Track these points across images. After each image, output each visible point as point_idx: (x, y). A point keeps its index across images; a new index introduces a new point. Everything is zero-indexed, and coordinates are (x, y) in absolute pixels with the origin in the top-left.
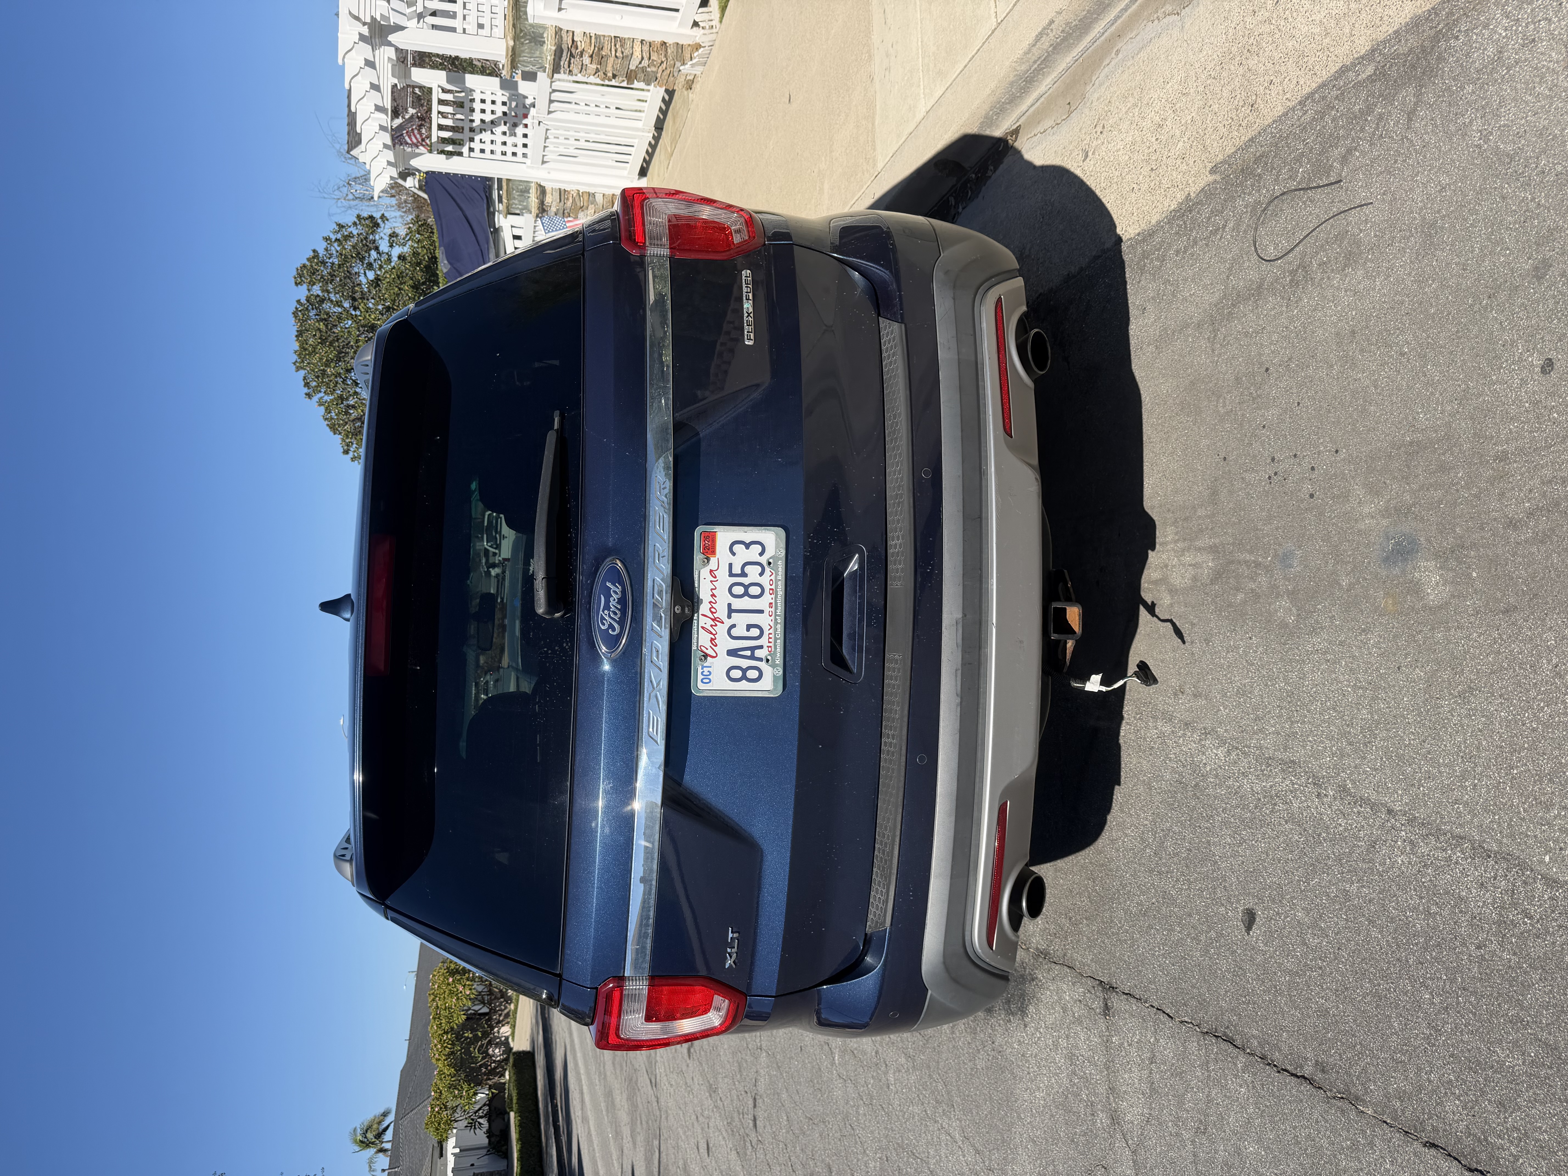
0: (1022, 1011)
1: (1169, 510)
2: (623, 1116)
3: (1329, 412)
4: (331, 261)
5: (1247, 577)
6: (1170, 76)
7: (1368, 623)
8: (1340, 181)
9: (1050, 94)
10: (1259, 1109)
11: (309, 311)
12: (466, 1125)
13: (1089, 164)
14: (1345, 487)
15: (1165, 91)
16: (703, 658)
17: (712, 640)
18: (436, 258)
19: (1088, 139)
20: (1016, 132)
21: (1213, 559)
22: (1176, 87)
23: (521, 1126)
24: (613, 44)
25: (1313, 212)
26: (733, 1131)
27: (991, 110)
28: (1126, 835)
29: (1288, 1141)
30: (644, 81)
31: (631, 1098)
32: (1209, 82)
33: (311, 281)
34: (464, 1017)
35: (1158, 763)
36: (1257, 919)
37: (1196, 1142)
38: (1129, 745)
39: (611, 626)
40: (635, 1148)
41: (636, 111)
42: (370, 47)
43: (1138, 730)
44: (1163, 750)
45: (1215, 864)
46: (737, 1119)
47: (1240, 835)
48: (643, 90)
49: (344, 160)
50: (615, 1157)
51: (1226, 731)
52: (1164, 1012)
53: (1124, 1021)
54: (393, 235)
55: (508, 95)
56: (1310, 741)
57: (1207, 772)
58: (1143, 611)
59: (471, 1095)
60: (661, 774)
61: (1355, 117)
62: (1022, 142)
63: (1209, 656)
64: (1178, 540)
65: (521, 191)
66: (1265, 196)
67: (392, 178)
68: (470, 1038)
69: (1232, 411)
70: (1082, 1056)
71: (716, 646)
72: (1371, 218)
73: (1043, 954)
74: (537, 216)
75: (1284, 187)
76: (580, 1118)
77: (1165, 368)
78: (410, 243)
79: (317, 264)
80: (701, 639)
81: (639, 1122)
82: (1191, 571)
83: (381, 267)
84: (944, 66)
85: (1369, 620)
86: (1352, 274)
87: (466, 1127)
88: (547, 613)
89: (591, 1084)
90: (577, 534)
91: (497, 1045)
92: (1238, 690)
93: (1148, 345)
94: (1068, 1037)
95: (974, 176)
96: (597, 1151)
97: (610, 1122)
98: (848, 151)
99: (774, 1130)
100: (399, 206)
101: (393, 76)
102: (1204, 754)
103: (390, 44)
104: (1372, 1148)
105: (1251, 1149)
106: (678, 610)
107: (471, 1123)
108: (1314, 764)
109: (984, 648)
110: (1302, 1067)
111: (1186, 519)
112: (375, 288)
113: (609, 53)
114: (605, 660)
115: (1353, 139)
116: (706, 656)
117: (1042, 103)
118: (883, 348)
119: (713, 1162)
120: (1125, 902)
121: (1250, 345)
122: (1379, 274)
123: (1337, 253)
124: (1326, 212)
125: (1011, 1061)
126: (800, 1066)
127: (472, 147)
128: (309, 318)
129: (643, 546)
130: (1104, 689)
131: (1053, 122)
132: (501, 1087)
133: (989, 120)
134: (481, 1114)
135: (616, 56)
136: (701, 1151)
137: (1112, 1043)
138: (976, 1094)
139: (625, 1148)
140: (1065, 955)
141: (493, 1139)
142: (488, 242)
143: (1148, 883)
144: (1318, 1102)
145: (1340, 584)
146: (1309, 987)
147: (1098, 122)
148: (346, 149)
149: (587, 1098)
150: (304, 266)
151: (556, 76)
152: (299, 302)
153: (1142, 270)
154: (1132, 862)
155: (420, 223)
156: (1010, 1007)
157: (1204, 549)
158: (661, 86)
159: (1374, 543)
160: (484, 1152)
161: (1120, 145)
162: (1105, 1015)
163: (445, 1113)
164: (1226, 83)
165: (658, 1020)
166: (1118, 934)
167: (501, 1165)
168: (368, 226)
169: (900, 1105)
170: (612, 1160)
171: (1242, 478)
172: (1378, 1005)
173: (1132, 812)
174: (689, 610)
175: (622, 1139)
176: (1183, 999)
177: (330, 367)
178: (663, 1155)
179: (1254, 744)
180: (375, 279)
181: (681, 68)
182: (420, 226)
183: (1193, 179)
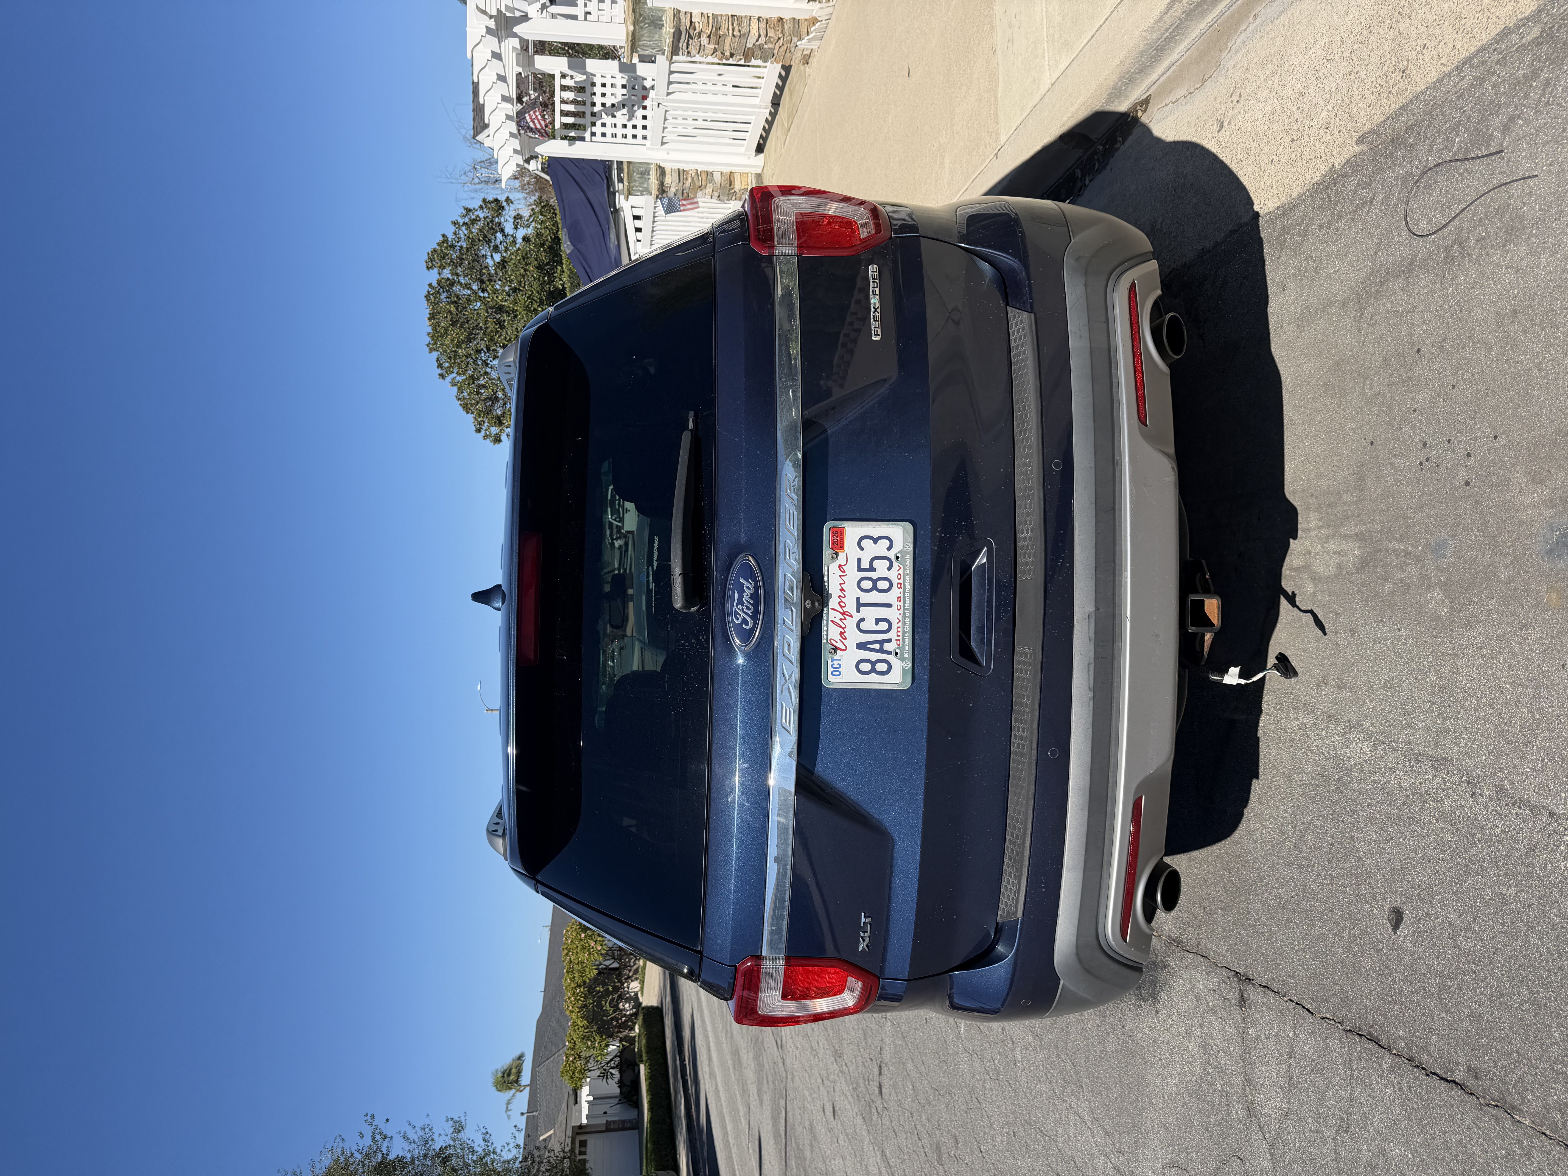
0: (1154, 998)
1: (1312, 495)
2: (750, 1075)
3: (1487, 395)
4: (459, 244)
5: (1396, 566)
6: (1313, 41)
7: (1530, 618)
8: (1502, 151)
9: (1183, 62)
10: (1406, 1111)
11: (440, 294)
12: (599, 1074)
13: (1224, 135)
14: (1504, 475)
15: (1308, 57)
16: (833, 651)
17: (841, 633)
18: (559, 239)
19: (1223, 108)
20: (1145, 103)
21: (1359, 547)
22: (1319, 52)
23: (651, 1078)
24: (730, 23)
25: (1470, 184)
26: (858, 1096)
27: (1120, 81)
28: (1265, 827)
29: (1438, 1146)
30: (761, 58)
31: (757, 1057)
32: (1355, 47)
33: (442, 264)
34: (596, 972)
35: (1299, 754)
36: (1405, 919)
37: (1337, 1139)
38: (1269, 736)
39: (745, 621)
40: (762, 1105)
41: (752, 88)
42: (497, 39)
43: (1278, 721)
44: (1304, 742)
45: (1359, 860)
46: (862, 1085)
47: (1386, 831)
48: (759, 67)
49: (469, 145)
50: (742, 1113)
51: (1372, 724)
52: (1304, 1007)
53: (1261, 1014)
54: (518, 217)
55: (627, 77)
56: (1464, 739)
57: (1351, 765)
58: (1283, 602)
59: (603, 1046)
60: (794, 763)
61: (1519, 82)
62: (1152, 113)
63: (1354, 647)
64: (1322, 526)
65: (641, 173)
66: (1417, 168)
67: (518, 165)
68: (602, 992)
69: (1380, 393)
70: (1217, 1046)
71: (845, 639)
72: (1536, 190)
73: (1176, 942)
74: (657, 197)
75: (1439, 157)
76: (708, 1074)
77: (1307, 348)
78: (533, 224)
79: (447, 248)
80: (831, 633)
81: (765, 1081)
82: (1336, 559)
83: (507, 249)
84: (1070, 37)
85: (1531, 615)
86: (1514, 251)
87: (599, 1076)
88: (684, 607)
89: (718, 1043)
90: (710, 531)
91: (628, 1000)
92: (1385, 683)
93: (1289, 324)
94: (1201, 1026)
95: (1101, 147)
96: (724, 1106)
97: (736, 1080)
98: (969, 125)
99: (900, 1098)
100: (523, 188)
101: (517, 65)
102: (1348, 747)
103: (515, 35)
104: (1529, 1159)
105: (1397, 1151)
106: (808, 604)
107: (604, 1073)
108: (1468, 763)
109: (1118, 642)
110: (1452, 1071)
111: (1330, 505)
112: (502, 270)
113: (727, 33)
114: (739, 654)
115: (1516, 107)
116: (836, 649)
117: (1174, 72)
118: (1012, 338)
119: (839, 1125)
120: (1263, 894)
121: (1400, 324)
122: (1544, 251)
123: (1498, 228)
124: (1485, 184)
125: (1142, 1046)
126: (925, 1037)
127: (593, 131)
128: (440, 301)
129: (773, 543)
130: (1243, 682)
131: (1185, 92)
132: (632, 1041)
133: (1117, 92)
134: (612, 1065)
135: (733, 35)
136: (827, 1113)
137: (1249, 1035)
138: (1105, 1077)
139: (752, 1106)
140: (1199, 944)
141: (624, 1090)
142: (608, 223)
143: (1287, 875)
144: (1470, 1109)
145: (1498, 577)
146: (1461, 990)
147: (1234, 90)
148: (472, 134)
149: (714, 1055)
150: (435, 251)
151: (674, 57)
152: (430, 285)
153: (1282, 245)
154: (1270, 854)
155: (542, 204)
156: (1140, 992)
157: (1350, 536)
158: (777, 63)
159: (1537, 534)
160: (616, 1101)
161: (1259, 115)
162: (1241, 1006)
163: (579, 1062)
164: (1375, 47)
165: (793, 999)
166: (1255, 926)
167: (632, 1114)
168: (493, 209)
169: (1027, 1083)
170: (740, 1116)
171: (1391, 464)
172: (1536, 1014)
173: (1271, 803)
174: (819, 605)
175: (749, 1097)
176: (1325, 995)
177: (461, 348)
178: (790, 1114)
179: (1403, 739)
180: (501, 260)
181: (798, 43)
182: (543, 207)
183: (1338, 150)
